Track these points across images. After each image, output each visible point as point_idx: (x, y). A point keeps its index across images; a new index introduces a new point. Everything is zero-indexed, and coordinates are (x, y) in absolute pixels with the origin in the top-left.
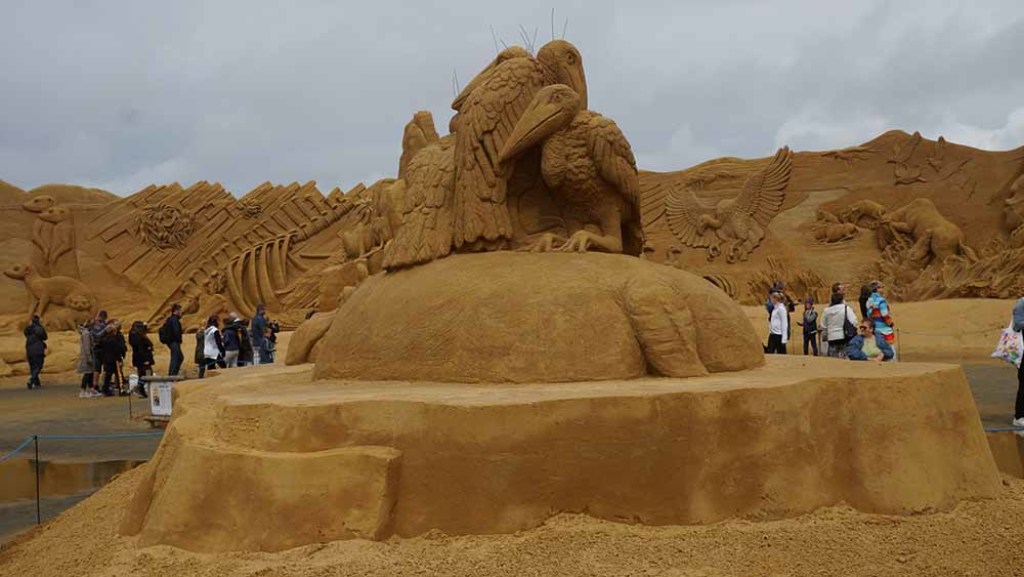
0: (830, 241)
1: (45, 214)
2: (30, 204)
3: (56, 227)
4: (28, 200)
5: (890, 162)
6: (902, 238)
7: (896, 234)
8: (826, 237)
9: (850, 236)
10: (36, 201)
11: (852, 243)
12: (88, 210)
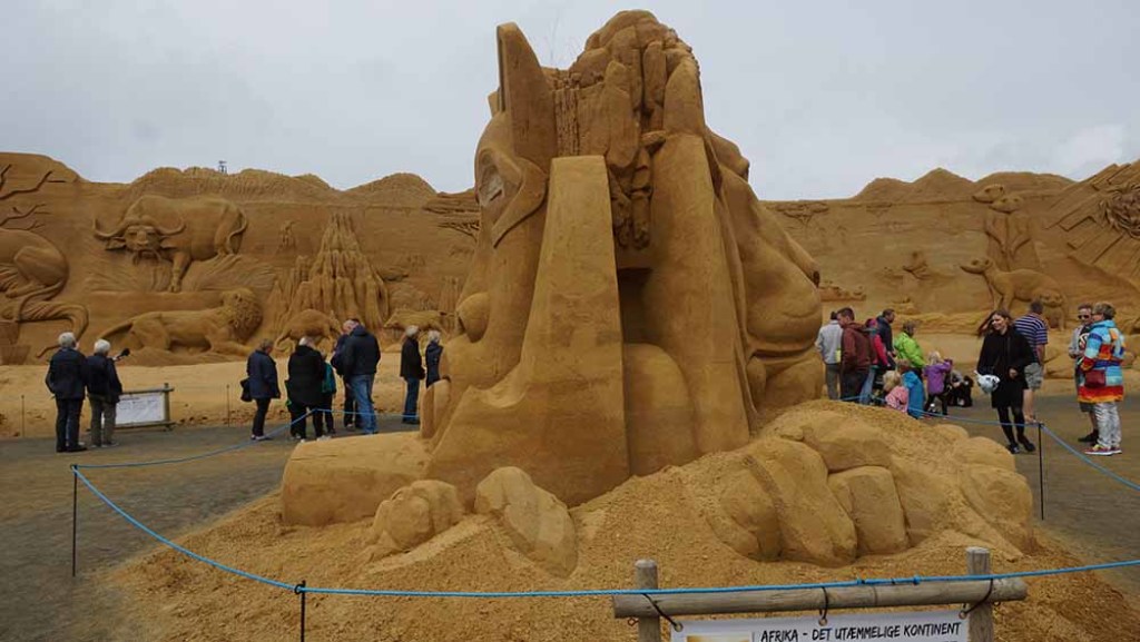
1: (998, 204)
2: (980, 194)
3: (1010, 218)
4: (979, 190)
10: (988, 191)
12: (1043, 197)
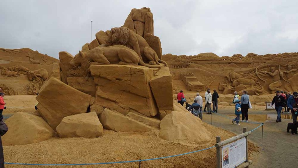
0: (8, 76)
5: (27, 56)
6: (39, 78)
7: (36, 77)
8: (6, 74)
9: (17, 75)
11: (18, 78)
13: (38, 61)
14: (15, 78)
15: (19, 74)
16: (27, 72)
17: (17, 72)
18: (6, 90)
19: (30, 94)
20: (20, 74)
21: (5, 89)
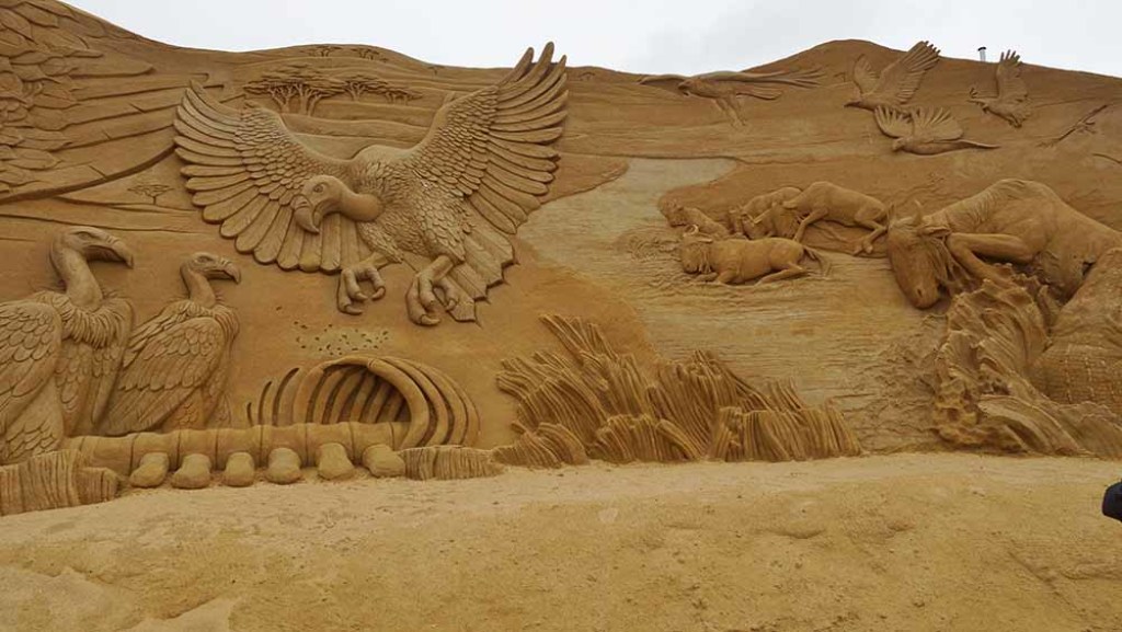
13: (950, 130)
14: (788, 291)
15: (816, 259)
16: (880, 228)
17: (794, 244)
18: (737, 411)
19: (962, 438)
20: (822, 254)
21: (731, 402)
